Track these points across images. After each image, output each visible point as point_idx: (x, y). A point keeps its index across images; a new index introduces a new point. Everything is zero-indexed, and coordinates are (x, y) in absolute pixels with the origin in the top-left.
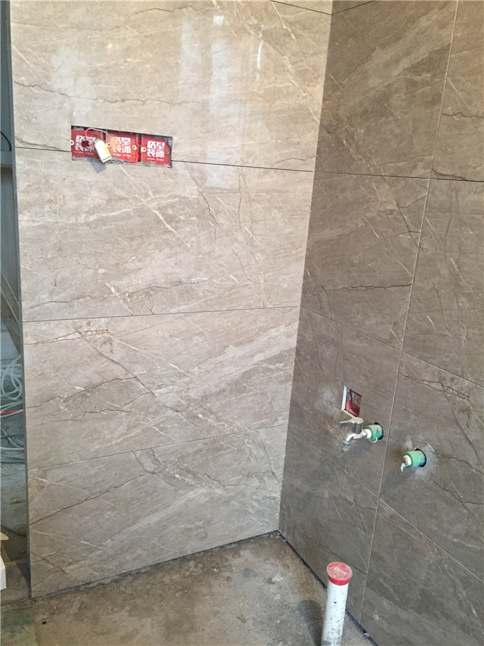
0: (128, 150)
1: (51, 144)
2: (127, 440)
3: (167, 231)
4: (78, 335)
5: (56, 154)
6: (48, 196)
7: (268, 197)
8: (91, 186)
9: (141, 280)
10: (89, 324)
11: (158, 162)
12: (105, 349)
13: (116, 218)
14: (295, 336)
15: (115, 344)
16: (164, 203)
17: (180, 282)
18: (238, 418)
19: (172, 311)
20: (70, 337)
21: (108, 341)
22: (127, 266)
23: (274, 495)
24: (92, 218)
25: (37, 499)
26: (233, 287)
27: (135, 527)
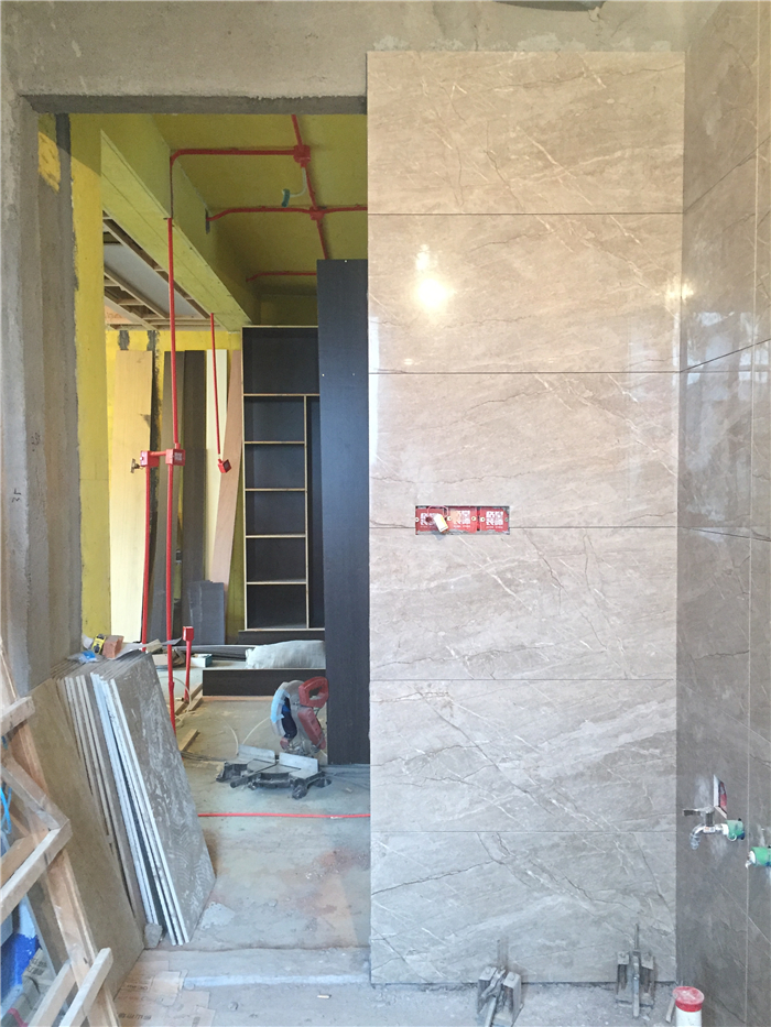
0: (467, 521)
1: (398, 523)
2: (469, 816)
3: (506, 595)
4: (419, 696)
5: (403, 531)
6: (394, 567)
7: (620, 556)
8: (432, 556)
9: (480, 644)
10: (429, 685)
11: (497, 530)
12: (445, 713)
13: (454, 585)
14: (674, 717)
15: (455, 708)
16: (502, 568)
17: (523, 647)
18: (604, 812)
19: (514, 677)
20: (412, 698)
21: (449, 705)
22: (466, 629)
23: (664, 928)
24: (433, 585)
25: (378, 866)
26: (585, 654)
27: (481, 927)
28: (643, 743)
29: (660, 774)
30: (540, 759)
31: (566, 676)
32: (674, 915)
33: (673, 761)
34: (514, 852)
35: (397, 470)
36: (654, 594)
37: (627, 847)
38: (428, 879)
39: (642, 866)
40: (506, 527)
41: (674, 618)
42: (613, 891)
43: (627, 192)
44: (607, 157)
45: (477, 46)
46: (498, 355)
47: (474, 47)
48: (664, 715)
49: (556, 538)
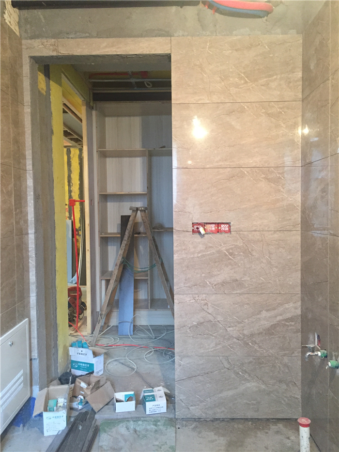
0: (214, 229)
1: (185, 230)
2: (215, 350)
3: (230, 259)
4: (194, 301)
5: (187, 233)
6: (184, 248)
7: (277, 243)
8: (199, 243)
9: (219, 279)
10: (198, 296)
11: (225, 232)
12: (205, 307)
13: (208, 255)
14: (300, 309)
15: (209, 305)
16: (228, 248)
17: (237, 280)
19: (233, 293)
20: (191, 301)
21: (206, 304)
22: (213, 273)
23: (296, 396)
24: (199, 255)
25: (178, 370)
26: (263, 283)
27: (221, 395)
28: (286, 320)
29: (294, 333)
30: (245, 326)
31: (255, 292)
32: (300, 391)
33: (299, 327)
34: (234, 364)
35: (185, 208)
36: (291, 258)
37: (281, 363)
38: (198, 375)
39: (287, 371)
40: (230, 231)
41: (300, 268)
42: (275, 381)
43: (279, 93)
44: (270, 79)
45: (216, 34)
46: (226, 160)
47: (215, 34)
48: (296, 308)
49: (250, 236)
